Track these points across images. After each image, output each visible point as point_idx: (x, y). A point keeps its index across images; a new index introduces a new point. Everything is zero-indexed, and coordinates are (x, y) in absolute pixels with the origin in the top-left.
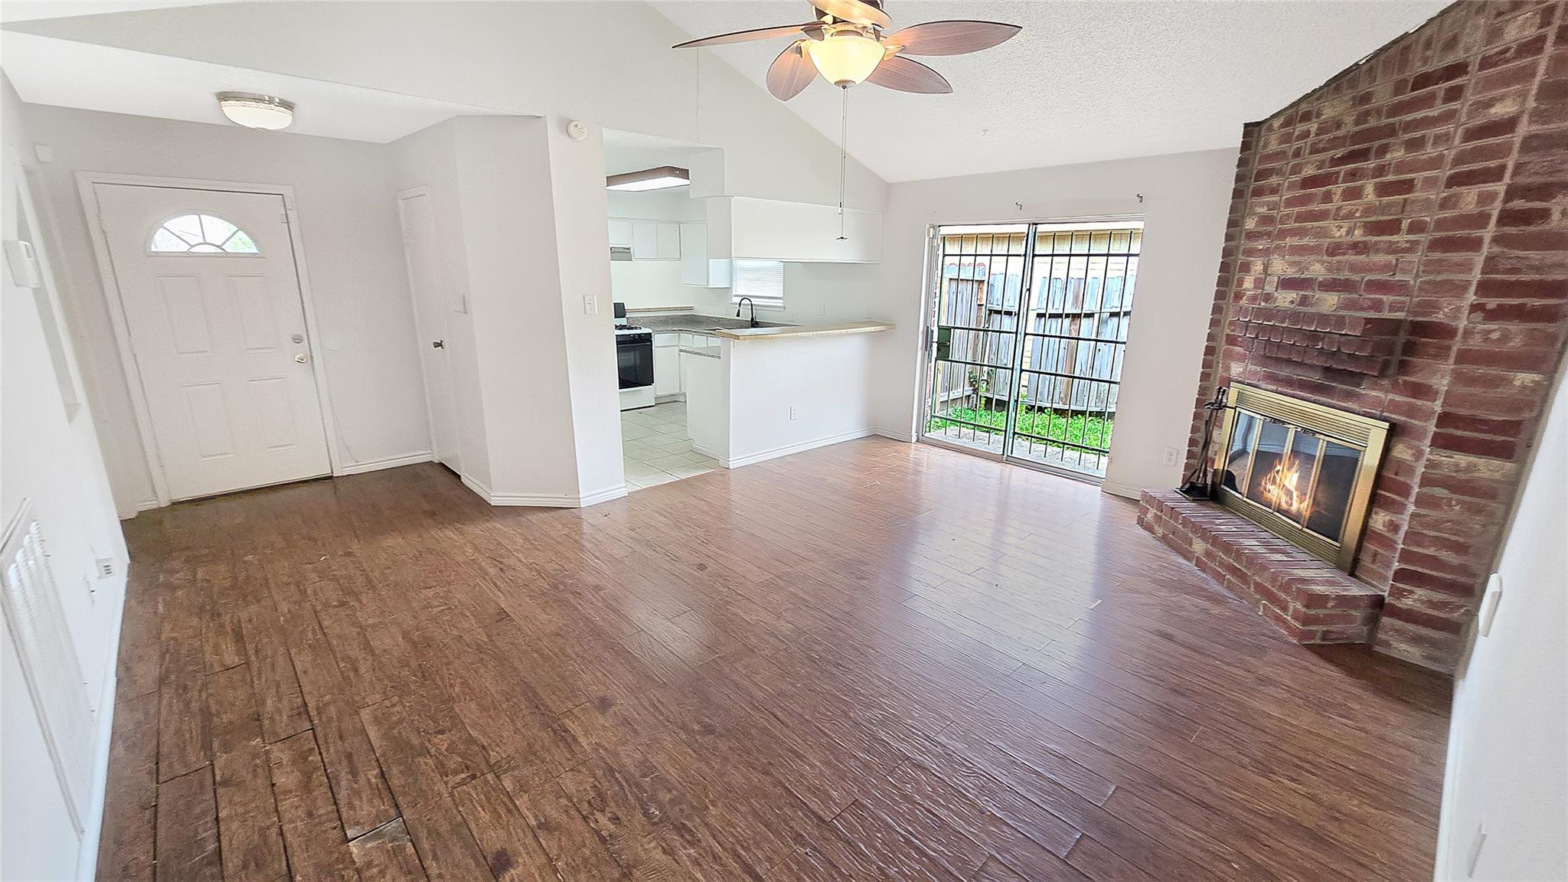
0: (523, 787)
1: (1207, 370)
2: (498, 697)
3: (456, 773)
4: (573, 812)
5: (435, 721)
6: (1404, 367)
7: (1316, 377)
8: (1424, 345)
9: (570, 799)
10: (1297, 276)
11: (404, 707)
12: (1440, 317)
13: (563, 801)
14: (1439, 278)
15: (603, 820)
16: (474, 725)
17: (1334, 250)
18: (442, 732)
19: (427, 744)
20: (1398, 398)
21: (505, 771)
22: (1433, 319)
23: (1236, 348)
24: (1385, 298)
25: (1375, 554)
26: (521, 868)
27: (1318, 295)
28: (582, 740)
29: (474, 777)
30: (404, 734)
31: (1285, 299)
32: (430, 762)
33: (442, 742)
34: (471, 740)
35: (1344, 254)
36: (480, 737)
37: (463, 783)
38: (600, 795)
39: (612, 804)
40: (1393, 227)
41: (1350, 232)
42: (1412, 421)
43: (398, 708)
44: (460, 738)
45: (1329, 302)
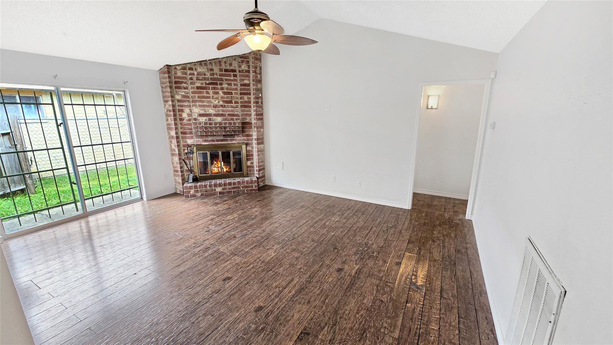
0: (380, 271)
1: (178, 144)
2: (356, 297)
3: (389, 286)
4: (378, 259)
5: (380, 306)
6: (243, 132)
7: (222, 138)
8: (246, 126)
9: (375, 262)
10: (205, 113)
11: (382, 323)
12: (247, 121)
13: (377, 262)
14: (245, 113)
15: (375, 254)
16: (372, 294)
17: (215, 106)
18: (382, 301)
19: (389, 300)
20: (244, 138)
21: (379, 277)
22: (246, 121)
23: (187, 135)
24: (234, 118)
25: (250, 170)
26: (396, 260)
27: (214, 118)
28: (357, 268)
29: (387, 282)
30: (391, 311)
31: (203, 119)
32: (392, 295)
33: (385, 298)
34: (378, 291)
35: (219, 108)
36: (375, 289)
37: (390, 283)
38: (369, 257)
39: (370, 255)
40: (231, 102)
41: (219, 102)
42: (249, 142)
43: (385, 325)
44: (379, 294)
45: (219, 119)
